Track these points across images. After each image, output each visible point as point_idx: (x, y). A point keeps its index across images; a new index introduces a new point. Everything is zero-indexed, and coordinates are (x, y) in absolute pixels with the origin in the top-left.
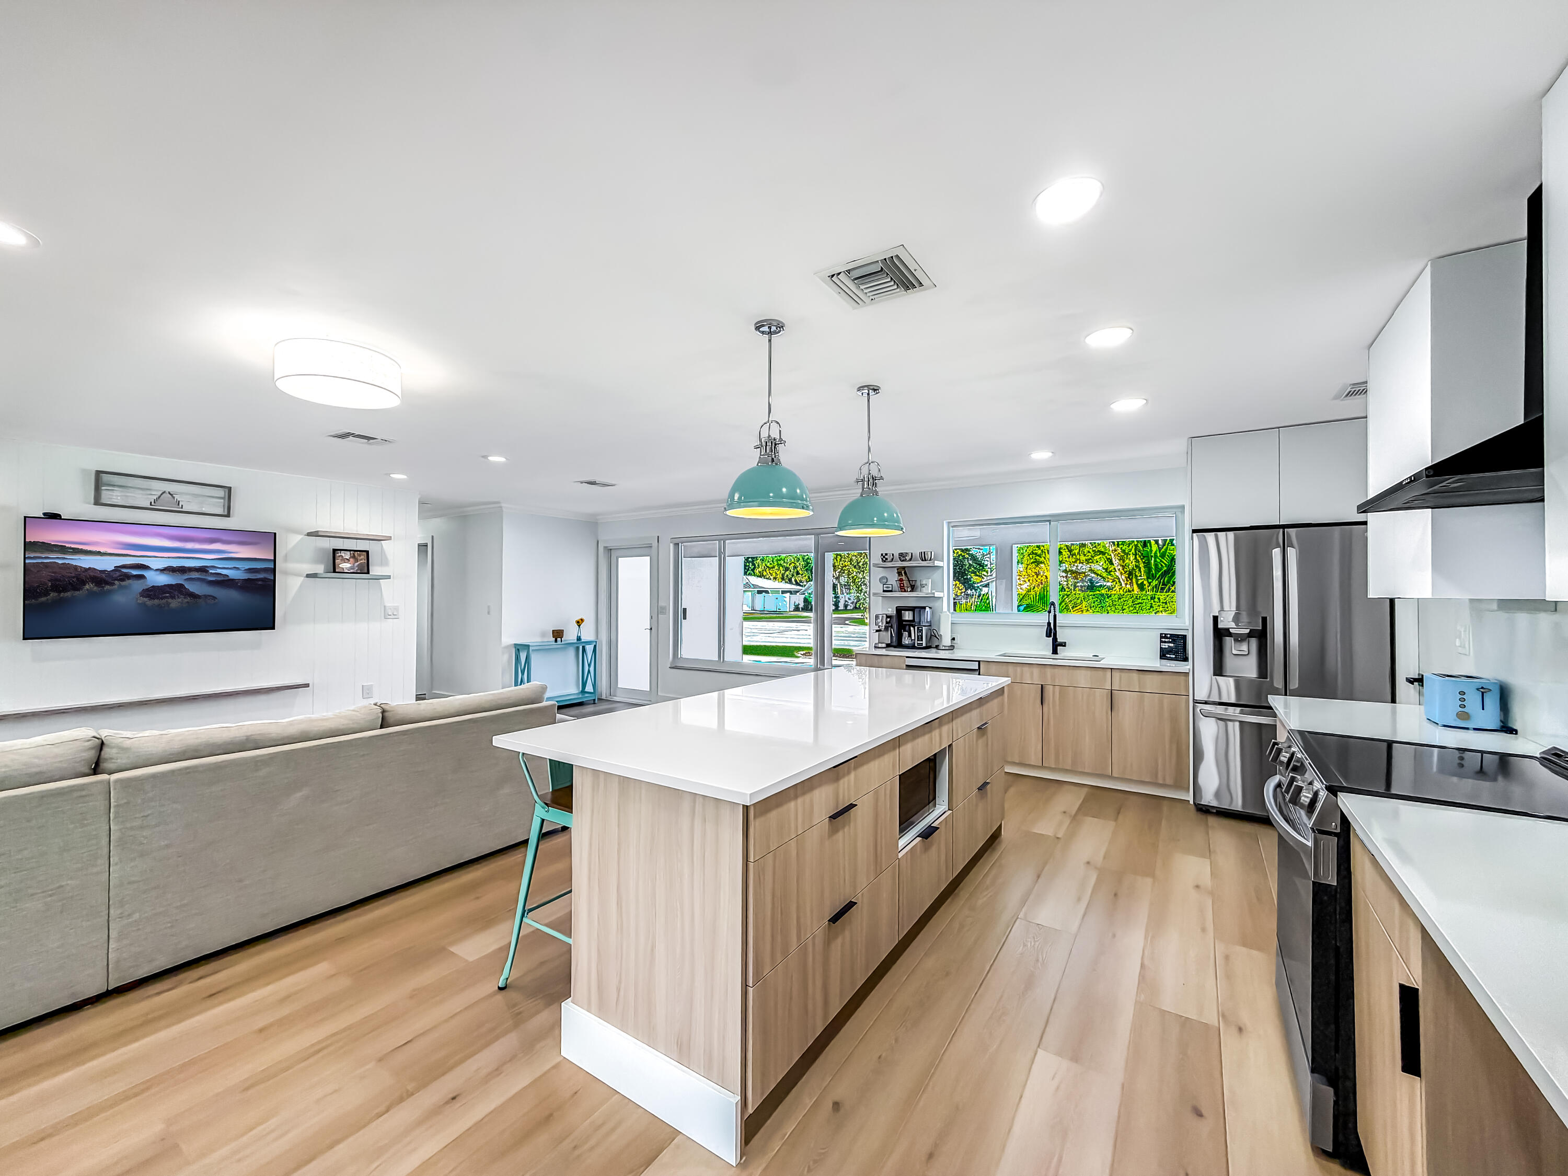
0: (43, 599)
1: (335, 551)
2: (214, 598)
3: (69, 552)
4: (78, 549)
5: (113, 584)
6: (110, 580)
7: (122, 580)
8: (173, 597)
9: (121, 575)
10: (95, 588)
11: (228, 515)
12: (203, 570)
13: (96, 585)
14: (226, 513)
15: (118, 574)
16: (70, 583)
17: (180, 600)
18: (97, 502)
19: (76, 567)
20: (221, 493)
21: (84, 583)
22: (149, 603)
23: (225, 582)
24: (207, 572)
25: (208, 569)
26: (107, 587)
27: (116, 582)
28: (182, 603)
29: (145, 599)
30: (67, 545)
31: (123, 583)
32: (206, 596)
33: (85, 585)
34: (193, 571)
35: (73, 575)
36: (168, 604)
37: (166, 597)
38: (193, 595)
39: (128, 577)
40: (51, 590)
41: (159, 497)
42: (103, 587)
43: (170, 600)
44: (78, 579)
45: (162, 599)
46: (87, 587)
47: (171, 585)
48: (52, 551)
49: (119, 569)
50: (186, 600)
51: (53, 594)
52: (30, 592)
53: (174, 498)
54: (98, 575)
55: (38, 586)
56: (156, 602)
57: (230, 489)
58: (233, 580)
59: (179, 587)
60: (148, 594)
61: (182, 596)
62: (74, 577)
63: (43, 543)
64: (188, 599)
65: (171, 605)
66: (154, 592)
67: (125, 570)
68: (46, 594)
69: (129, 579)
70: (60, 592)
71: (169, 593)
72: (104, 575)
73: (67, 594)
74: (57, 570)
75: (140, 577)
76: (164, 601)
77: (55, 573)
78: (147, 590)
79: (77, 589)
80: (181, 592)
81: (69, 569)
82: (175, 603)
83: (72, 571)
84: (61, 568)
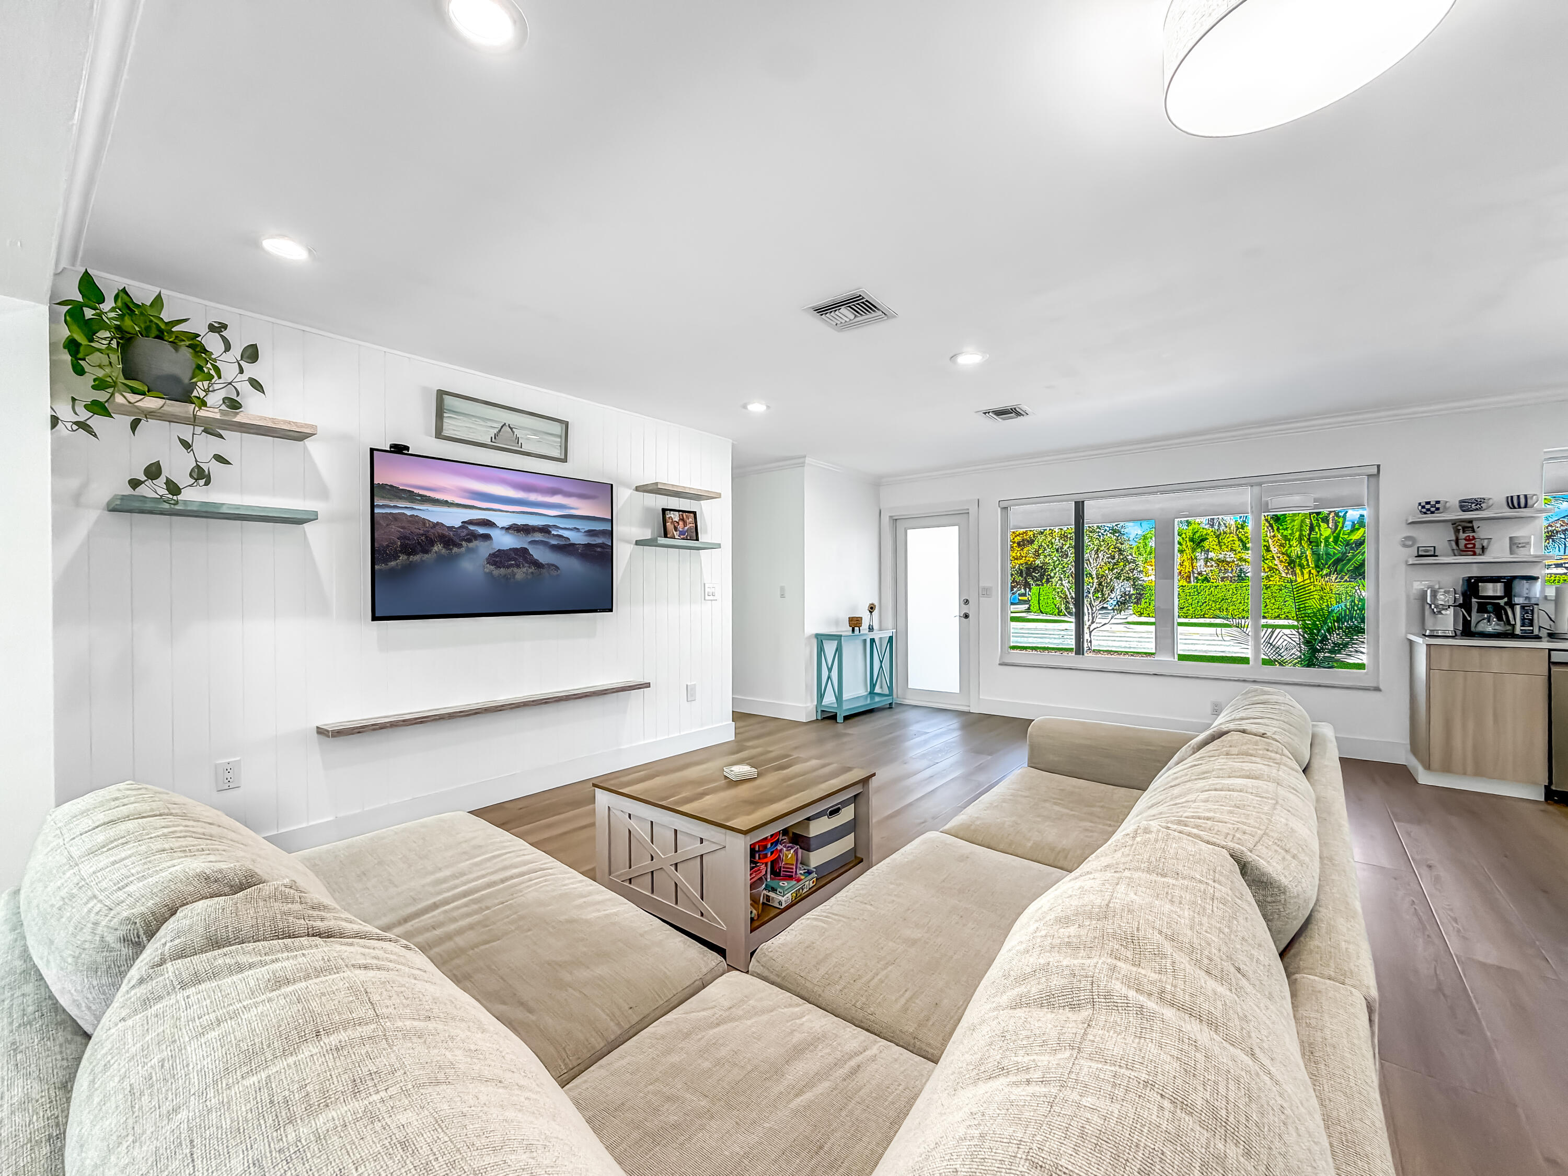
0: (393, 564)
1: (664, 510)
2: (557, 568)
3: (417, 500)
4: (426, 496)
5: (460, 546)
6: (458, 541)
7: (469, 541)
8: (518, 566)
10: (444, 551)
11: (565, 460)
12: (545, 530)
13: (444, 547)
14: (563, 457)
15: (465, 532)
16: (419, 543)
17: (524, 570)
18: (439, 434)
19: (424, 521)
20: (557, 429)
21: (432, 543)
22: (496, 572)
23: (566, 548)
24: (549, 532)
25: (550, 529)
26: (455, 550)
27: (464, 543)
29: (492, 567)
30: (416, 491)
31: (471, 545)
32: (550, 566)
33: (433, 546)
34: (537, 531)
35: (421, 532)
36: (514, 574)
37: (512, 565)
38: (537, 564)
39: (474, 536)
40: (400, 552)
41: (500, 431)
42: (451, 550)
43: (515, 570)
44: (426, 537)
45: (508, 567)
46: (436, 548)
48: (401, 498)
49: (466, 525)
50: (530, 570)
51: (403, 557)
52: (378, 555)
53: (513, 432)
54: (446, 533)
55: (388, 546)
56: (502, 571)
57: (567, 424)
58: (574, 545)
59: (525, 550)
60: (494, 561)
61: (526, 565)
62: (422, 535)
63: (391, 486)
64: (533, 569)
65: (516, 576)
66: (500, 558)
67: (471, 528)
68: (396, 557)
69: (476, 539)
70: (409, 554)
71: (514, 559)
72: (451, 533)
73: (416, 558)
74: (406, 525)
75: (487, 537)
76: (510, 570)
77: (403, 528)
78: (493, 555)
79: (426, 551)
80: (525, 559)
81: (417, 522)
82: (521, 574)
83: (420, 526)
84: (409, 522)
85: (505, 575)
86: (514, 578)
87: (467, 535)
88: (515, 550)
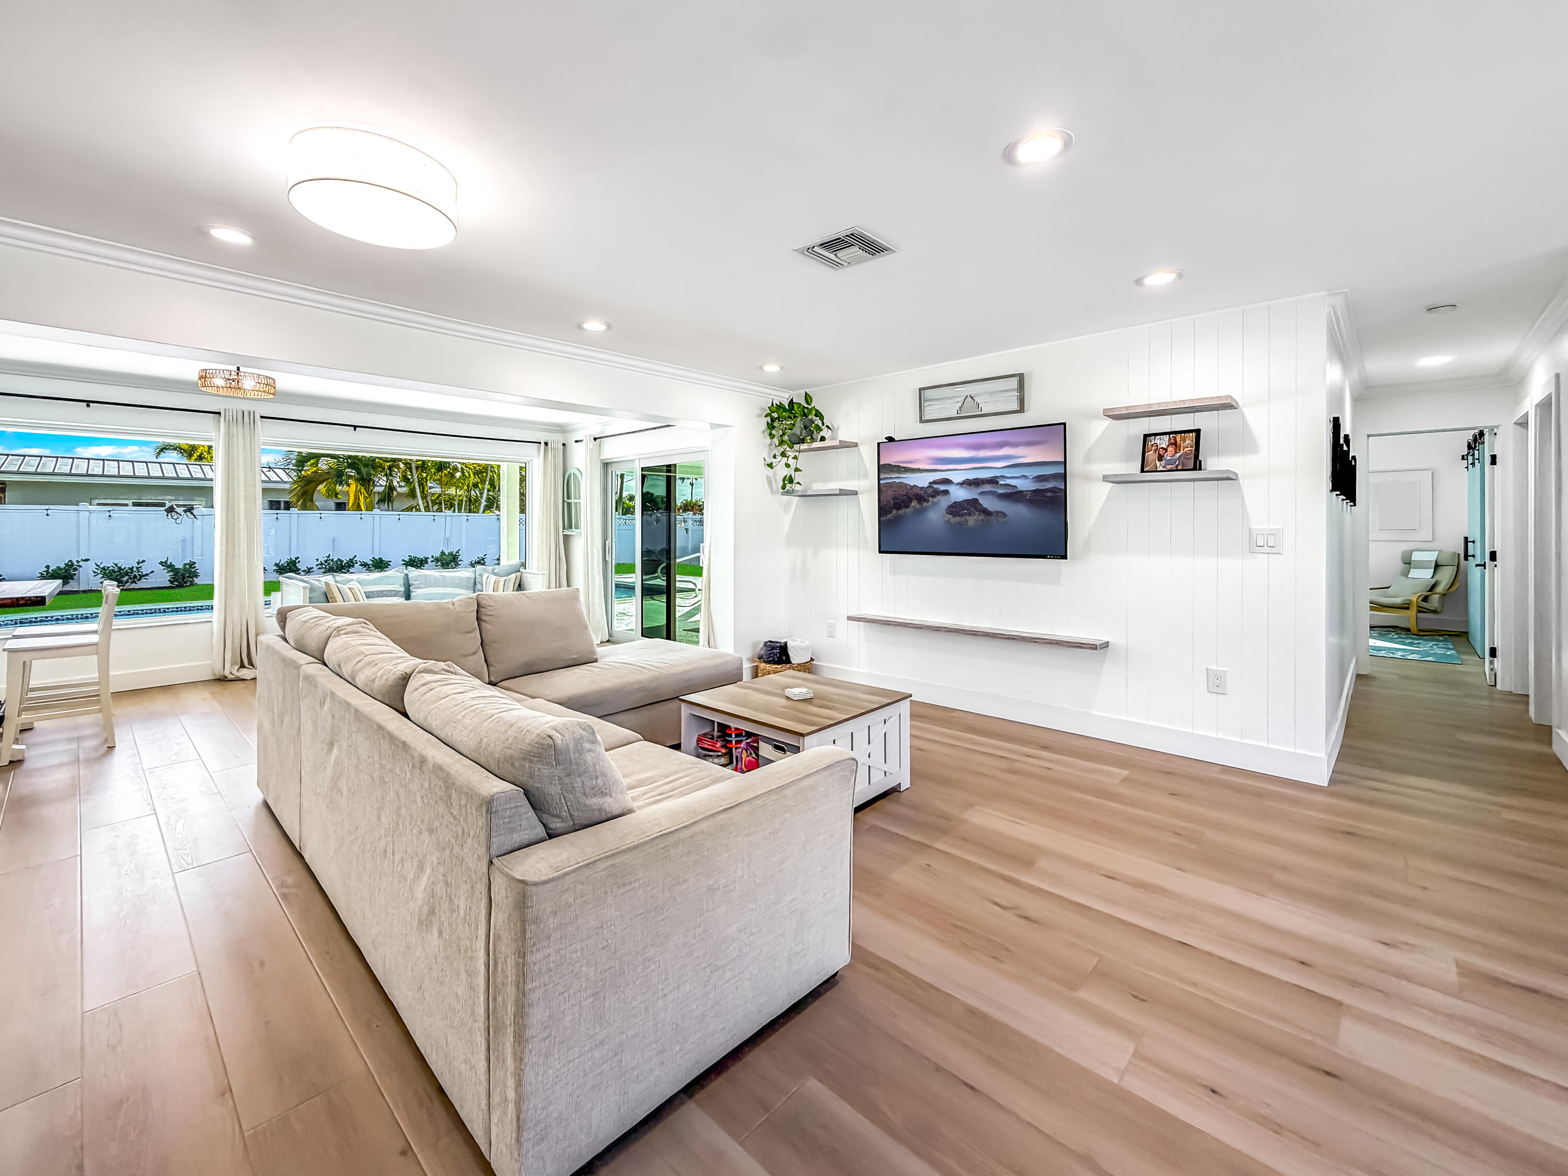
0: (889, 516)
2: (1004, 515)
4: (908, 468)
5: (927, 501)
6: (926, 497)
7: (934, 496)
8: (970, 514)
9: (934, 492)
10: (918, 506)
11: (1021, 410)
12: (993, 481)
13: (918, 502)
14: (1019, 408)
15: (931, 490)
16: (903, 501)
17: (975, 517)
18: (921, 420)
20: (1015, 383)
21: (910, 500)
22: (953, 520)
23: (1014, 496)
24: (997, 483)
25: (998, 480)
26: (925, 504)
27: (930, 499)
28: (977, 521)
29: (950, 516)
30: (901, 465)
31: (935, 500)
32: (998, 513)
33: (911, 503)
34: (986, 483)
35: (905, 493)
36: (967, 522)
37: (965, 514)
38: (986, 512)
39: (937, 493)
40: (894, 508)
41: (963, 403)
42: (922, 504)
43: (968, 518)
44: (907, 497)
45: (962, 515)
46: (913, 504)
47: (969, 500)
48: (893, 472)
50: (980, 518)
51: (894, 511)
52: (883, 510)
53: (974, 400)
54: (919, 492)
56: (958, 519)
57: (1023, 376)
58: (1021, 492)
59: (975, 501)
60: (951, 511)
61: (977, 513)
63: (888, 465)
64: (982, 517)
65: (970, 523)
66: (956, 509)
67: (935, 486)
68: (891, 512)
69: (938, 495)
70: (898, 509)
71: (967, 509)
72: (922, 492)
73: (901, 512)
74: (896, 489)
75: (946, 492)
76: (963, 518)
77: (895, 492)
78: (951, 507)
79: (907, 507)
80: (976, 508)
81: (903, 487)
82: (972, 521)
83: (904, 488)
84: (898, 487)
85: (959, 523)
86: (967, 524)
87: (932, 492)
88: (967, 501)
